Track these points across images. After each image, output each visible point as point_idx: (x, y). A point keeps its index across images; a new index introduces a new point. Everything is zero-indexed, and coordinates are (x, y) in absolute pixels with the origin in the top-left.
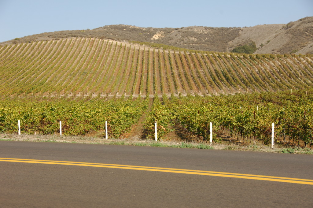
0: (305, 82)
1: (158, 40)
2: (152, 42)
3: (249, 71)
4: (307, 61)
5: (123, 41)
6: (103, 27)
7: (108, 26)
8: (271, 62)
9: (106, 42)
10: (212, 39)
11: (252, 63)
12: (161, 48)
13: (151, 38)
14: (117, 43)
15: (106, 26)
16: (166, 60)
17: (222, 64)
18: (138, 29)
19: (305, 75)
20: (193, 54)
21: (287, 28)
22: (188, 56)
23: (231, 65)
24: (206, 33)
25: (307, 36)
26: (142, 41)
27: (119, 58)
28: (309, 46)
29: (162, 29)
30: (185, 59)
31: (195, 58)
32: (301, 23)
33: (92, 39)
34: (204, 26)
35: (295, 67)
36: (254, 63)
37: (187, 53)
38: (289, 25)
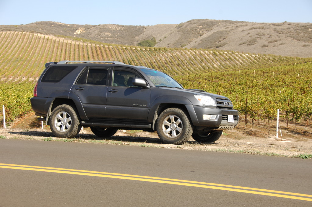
0: (189, 69)
1: (80, 35)
2: (75, 36)
3: (148, 60)
4: (191, 53)
5: (50, 35)
6: (35, 23)
7: (38, 22)
8: (165, 54)
9: (35, 35)
10: (123, 34)
11: (151, 54)
12: (81, 41)
13: (74, 33)
14: (45, 36)
15: (37, 22)
16: (85, 50)
17: (128, 55)
18: (63, 25)
19: (189, 64)
20: (106, 46)
21: (179, 28)
22: (102, 48)
23: (135, 56)
24: (118, 30)
25: (193, 34)
26: (66, 35)
27: (46, 49)
28: (194, 42)
29: (83, 25)
30: (99, 50)
31: (107, 50)
32: (189, 24)
33: (24, 33)
34: (116, 24)
35: (182, 58)
36: (152, 55)
37: (101, 46)
38: (180, 25)
